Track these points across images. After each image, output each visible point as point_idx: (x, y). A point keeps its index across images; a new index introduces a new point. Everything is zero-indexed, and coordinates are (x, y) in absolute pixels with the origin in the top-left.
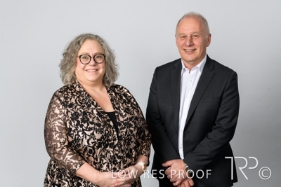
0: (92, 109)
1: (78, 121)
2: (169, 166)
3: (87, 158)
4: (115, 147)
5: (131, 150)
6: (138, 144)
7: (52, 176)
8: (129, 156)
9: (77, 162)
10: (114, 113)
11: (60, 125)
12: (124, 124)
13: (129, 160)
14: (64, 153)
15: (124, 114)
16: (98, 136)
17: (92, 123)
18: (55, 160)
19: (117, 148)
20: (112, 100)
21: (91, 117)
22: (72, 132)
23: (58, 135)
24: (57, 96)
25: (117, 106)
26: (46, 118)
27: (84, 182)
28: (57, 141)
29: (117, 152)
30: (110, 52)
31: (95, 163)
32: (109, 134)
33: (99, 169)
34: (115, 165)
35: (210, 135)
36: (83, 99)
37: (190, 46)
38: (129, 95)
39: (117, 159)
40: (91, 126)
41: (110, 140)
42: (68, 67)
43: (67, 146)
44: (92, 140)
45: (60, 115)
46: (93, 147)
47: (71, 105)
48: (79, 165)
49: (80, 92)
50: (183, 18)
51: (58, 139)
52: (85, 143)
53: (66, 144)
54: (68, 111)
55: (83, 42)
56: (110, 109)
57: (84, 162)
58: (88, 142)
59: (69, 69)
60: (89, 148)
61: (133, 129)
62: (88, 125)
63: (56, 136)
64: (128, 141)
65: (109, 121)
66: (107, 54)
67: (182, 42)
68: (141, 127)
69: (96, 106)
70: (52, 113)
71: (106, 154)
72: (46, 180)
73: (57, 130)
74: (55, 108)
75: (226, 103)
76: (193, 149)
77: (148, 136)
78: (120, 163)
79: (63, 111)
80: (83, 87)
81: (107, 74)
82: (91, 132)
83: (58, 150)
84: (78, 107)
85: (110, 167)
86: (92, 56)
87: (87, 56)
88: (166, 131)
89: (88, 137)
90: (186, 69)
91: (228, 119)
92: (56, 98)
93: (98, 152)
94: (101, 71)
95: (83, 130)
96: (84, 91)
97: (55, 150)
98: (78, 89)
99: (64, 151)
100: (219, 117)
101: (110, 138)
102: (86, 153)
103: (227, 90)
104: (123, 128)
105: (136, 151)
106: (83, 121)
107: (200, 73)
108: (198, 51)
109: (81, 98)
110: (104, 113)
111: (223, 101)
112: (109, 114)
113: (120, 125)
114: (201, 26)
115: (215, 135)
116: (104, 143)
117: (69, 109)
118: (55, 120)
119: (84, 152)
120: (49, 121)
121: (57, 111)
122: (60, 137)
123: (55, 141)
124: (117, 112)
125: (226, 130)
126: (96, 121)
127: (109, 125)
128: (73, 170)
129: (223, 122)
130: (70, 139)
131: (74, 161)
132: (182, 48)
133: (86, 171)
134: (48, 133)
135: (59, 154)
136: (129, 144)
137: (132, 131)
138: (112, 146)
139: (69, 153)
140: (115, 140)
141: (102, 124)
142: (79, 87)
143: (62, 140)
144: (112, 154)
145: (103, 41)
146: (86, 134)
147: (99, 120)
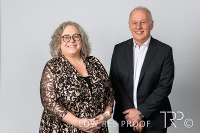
0: (74, 75)
1: (64, 84)
2: (128, 114)
3: (70, 109)
4: (90, 101)
5: (101, 103)
6: (105, 99)
7: (46, 121)
8: (99, 107)
9: (63, 112)
10: (88, 77)
11: (51, 86)
12: (96, 85)
13: (99, 110)
14: (54, 106)
15: (96, 78)
16: (78, 94)
17: (73, 85)
18: (48, 110)
19: (91, 102)
20: (87, 68)
21: (72, 81)
22: (59, 91)
23: (49, 93)
24: (48, 66)
25: (90, 72)
26: (41, 81)
27: (68, 125)
28: (48, 98)
29: (91, 105)
30: (84, 33)
31: (75, 113)
32: (85, 93)
33: (78, 117)
34: (90, 113)
35: (155, 91)
36: (67, 68)
37: (140, 29)
38: (99, 63)
39: (91, 110)
40: (73, 87)
41: (86, 97)
42: (56, 45)
43: (56, 101)
44: (73, 97)
45: (51, 79)
46: (74, 102)
47: (59, 72)
48: (64, 114)
49: (65, 62)
50: (134, 10)
51: (49, 96)
52: (69, 99)
53: (55, 99)
54: (56, 77)
55: (65, 27)
56: (85, 74)
57: (68, 112)
58: (71, 98)
59: (57, 47)
60: (71, 103)
61: (102, 89)
62: (71, 86)
63: (48, 94)
64: (98, 97)
65: (85, 83)
66: (82, 34)
67: (134, 27)
68: (108, 87)
69: (76, 73)
70: (45, 78)
71: (83, 106)
72: (41, 123)
73: (49, 90)
74: (47, 74)
75: (166, 68)
76: (144, 101)
77: (112, 92)
78: (93, 112)
79: (53, 76)
80: (67, 59)
81: (82, 50)
82: (73, 91)
83: (50, 104)
84: (64, 73)
85: (86, 115)
86: (71, 36)
87: (68, 37)
88: (124, 89)
89: (71, 95)
90: (137, 46)
91: (168, 80)
92: (47, 67)
93: (78, 105)
94: (78, 47)
95: (67, 90)
96: (68, 62)
97: (47, 103)
98: (63, 60)
99: (54, 104)
100: (161, 79)
101: (86, 95)
102: (69, 106)
103: (166, 59)
104: (95, 88)
105: (104, 103)
106: (67, 83)
107: (146, 49)
108: (145, 33)
109: (66, 67)
110: (82, 77)
111: (164, 68)
112: (85, 78)
113: (93, 86)
114: (147, 16)
115: (159, 91)
116: (82, 99)
117: (58, 75)
118: (47, 83)
119: (68, 105)
120: (43, 84)
121: (49, 76)
122: (51, 94)
123: (48, 97)
124: (91, 77)
125: (166, 87)
126: (76, 84)
127: (85, 86)
128: (60, 117)
129: (164, 82)
130: (58, 96)
131: (61, 111)
132: (134, 31)
133: (69, 118)
134: (42, 91)
135: (51, 106)
136: (99, 99)
137: (101, 90)
138: (88, 101)
139: (57, 106)
140: (89, 96)
141: (80, 86)
142: (64, 59)
143: (52, 97)
144: (88, 107)
145: (79, 26)
146: (69, 93)
147: (78, 83)
